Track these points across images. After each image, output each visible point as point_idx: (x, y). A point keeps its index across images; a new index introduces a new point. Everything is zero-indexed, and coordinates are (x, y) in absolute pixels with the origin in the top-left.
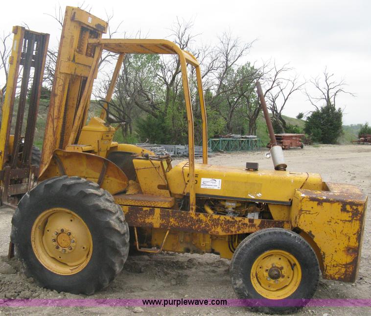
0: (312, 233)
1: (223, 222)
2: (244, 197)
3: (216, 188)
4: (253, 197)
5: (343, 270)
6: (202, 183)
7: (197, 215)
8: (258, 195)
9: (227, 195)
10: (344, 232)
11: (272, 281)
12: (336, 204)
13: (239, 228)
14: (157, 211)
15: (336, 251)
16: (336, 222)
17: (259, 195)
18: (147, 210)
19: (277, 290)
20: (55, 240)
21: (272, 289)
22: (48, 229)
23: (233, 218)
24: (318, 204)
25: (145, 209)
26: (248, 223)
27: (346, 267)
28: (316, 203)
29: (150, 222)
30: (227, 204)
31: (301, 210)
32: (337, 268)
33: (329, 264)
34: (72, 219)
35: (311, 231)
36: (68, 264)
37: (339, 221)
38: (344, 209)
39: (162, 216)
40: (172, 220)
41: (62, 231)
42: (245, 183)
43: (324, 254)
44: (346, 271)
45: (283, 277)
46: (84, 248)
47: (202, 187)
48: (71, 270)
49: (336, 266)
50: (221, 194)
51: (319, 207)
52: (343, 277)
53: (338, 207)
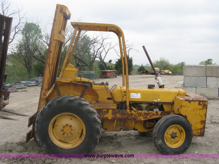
0: (186, 116)
1: (143, 114)
2: (152, 101)
3: (138, 98)
4: (156, 101)
5: (200, 131)
6: (131, 96)
7: (130, 111)
8: (158, 100)
10: (200, 114)
11: (172, 140)
12: (197, 102)
13: (151, 116)
14: (110, 111)
15: (196, 123)
16: (197, 110)
17: (159, 100)
18: (105, 111)
20: (62, 130)
21: (172, 143)
22: (57, 125)
23: (148, 112)
24: (189, 102)
25: (104, 110)
26: (155, 114)
27: (201, 130)
28: (188, 102)
29: (107, 117)
30: (143, 105)
31: (182, 106)
32: (197, 131)
33: (194, 129)
34: (71, 118)
36: (69, 142)
37: (198, 110)
38: (200, 104)
39: (113, 114)
40: (118, 115)
41: (67, 125)
42: (152, 94)
43: (192, 125)
44: (201, 132)
45: (177, 137)
46: (78, 133)
47: (131, 97)
48: (72, 145)
49: (197, 130)
50: (141, 101)
51: (189, 103)
52: (199, 134)
53: (197, 103)
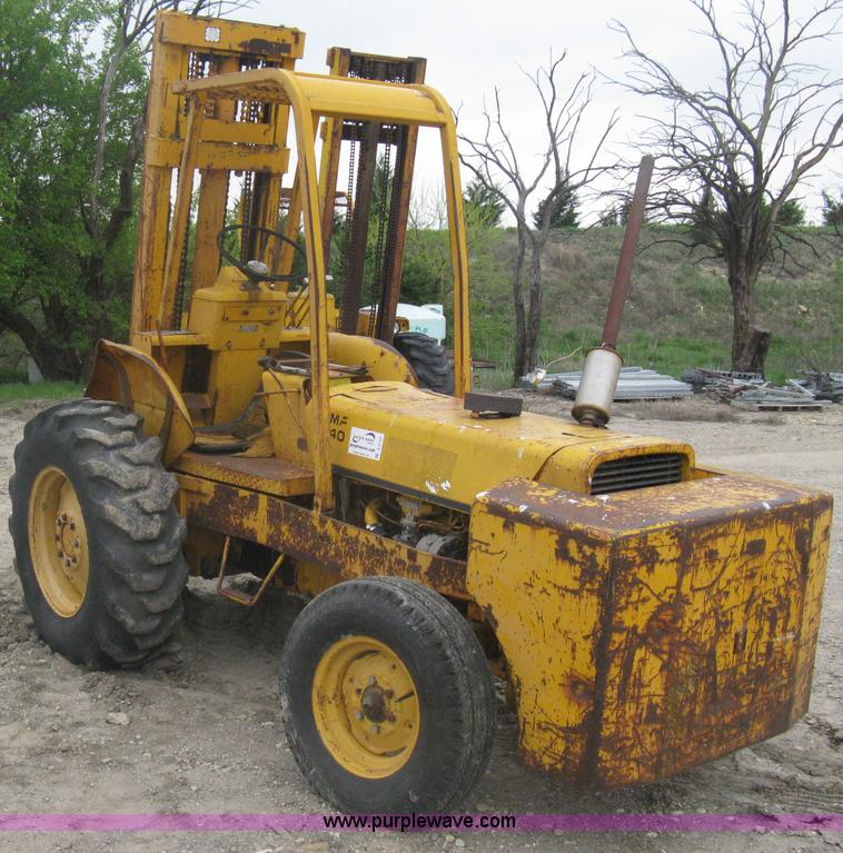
0: (494, 613)
1: (364, 549)
2: (417, 488)
3: (372, 456)
4: (433, 490)
5: (560, 747)
7: (322, 522)
8: (443, 485)
9: (387, 478)
10: (563, 625)
11: (368, 725)
12: (545, 531)
14: (263, 501)
15: (544, 681)
16: (544, 590)
17: (446, 485)
18: (246, 497)
19: (384, 755)
20: (57, 538)
23: (381, 543)
24: (506, 526)
25: (242, 493)
26: (406, 560)
27: (566, 739)
28: (500, 521)
29: (251, 527)
30: (403, 504)
31: (471, 539)
32: (548, 735)
33: (530, 718)
35: (490, 607)
37: (550, 589)
38: (562, 553)
40: (284, 528)
41: (64, 518)
42: (427, 448)
43: (519, 684)
44: (567, 750)
45: (393, 719)
47: (351, 450)
49: (545, 730)
50: (378, 475)
51: (507, 534)
52: (559, 766)
53: (547, 541)
